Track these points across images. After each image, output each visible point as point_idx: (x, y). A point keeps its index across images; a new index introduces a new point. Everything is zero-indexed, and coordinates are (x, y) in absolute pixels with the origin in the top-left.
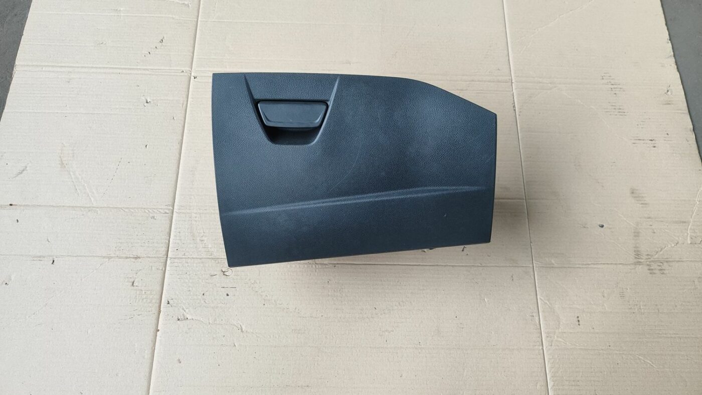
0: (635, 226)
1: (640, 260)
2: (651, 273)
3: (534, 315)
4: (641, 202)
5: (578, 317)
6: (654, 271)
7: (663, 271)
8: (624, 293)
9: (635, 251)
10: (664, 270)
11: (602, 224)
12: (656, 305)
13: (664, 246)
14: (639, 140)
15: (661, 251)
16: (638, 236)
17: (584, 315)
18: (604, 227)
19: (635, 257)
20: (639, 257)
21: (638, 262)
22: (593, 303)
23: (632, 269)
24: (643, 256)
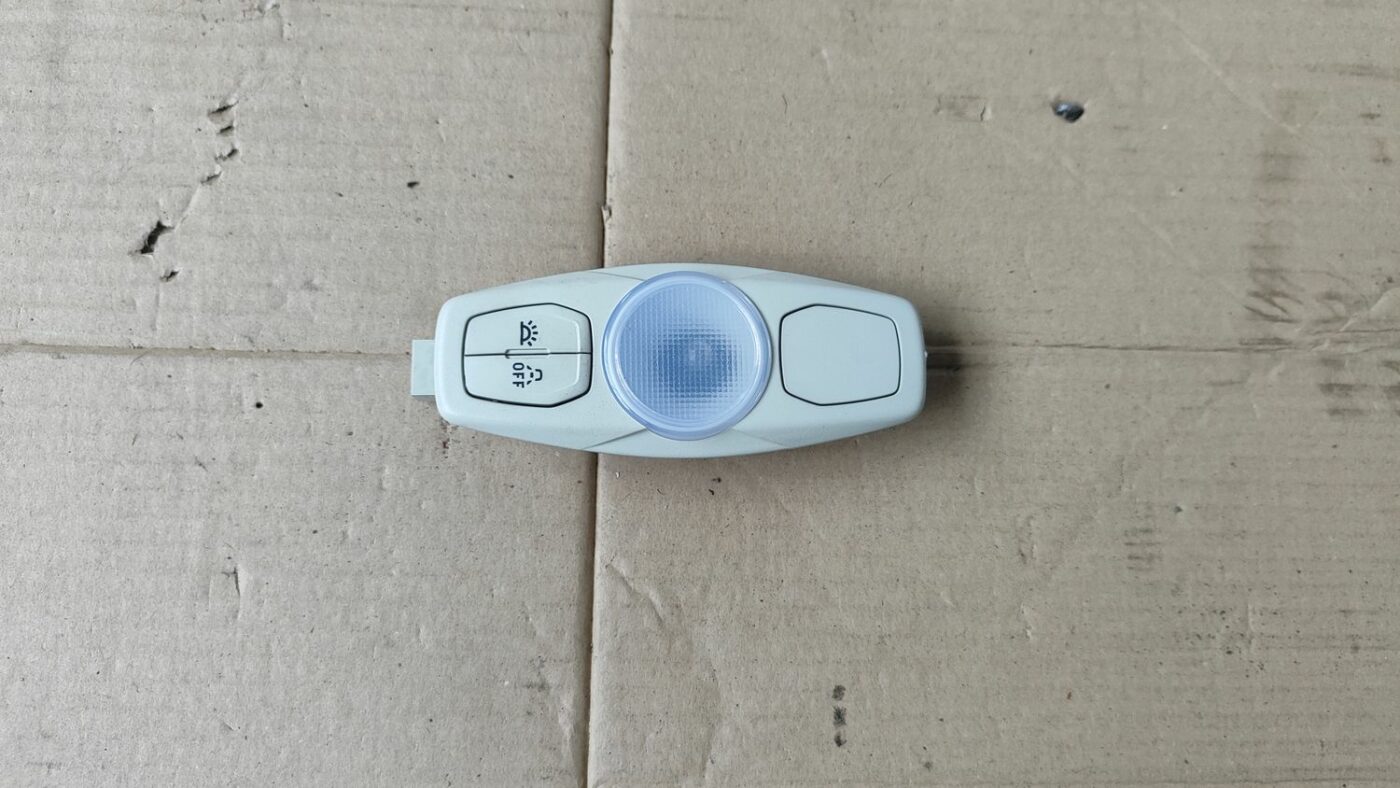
0: (1270, 116)
1: (1277, 330)
2: (1334, 412)
3: (552, 677)
5: (839, 692)
6: (1359, 401)
8: (1158, 537)
9: (1255, 271)
11: (1073, 98)
12: (1344, 611)
16: (1284, 179)
17: (884, 680)
18: (1084, 117)
19: (1248, 308)
20: (1277, 312)
21: (1263, 341)
22: (948, 602)
23: (1222, 384)
24: (1300, 302)
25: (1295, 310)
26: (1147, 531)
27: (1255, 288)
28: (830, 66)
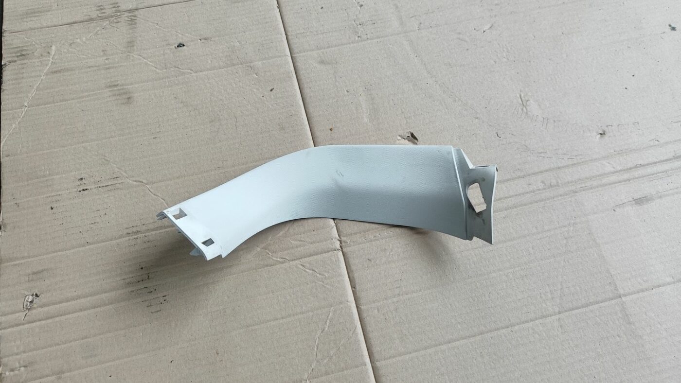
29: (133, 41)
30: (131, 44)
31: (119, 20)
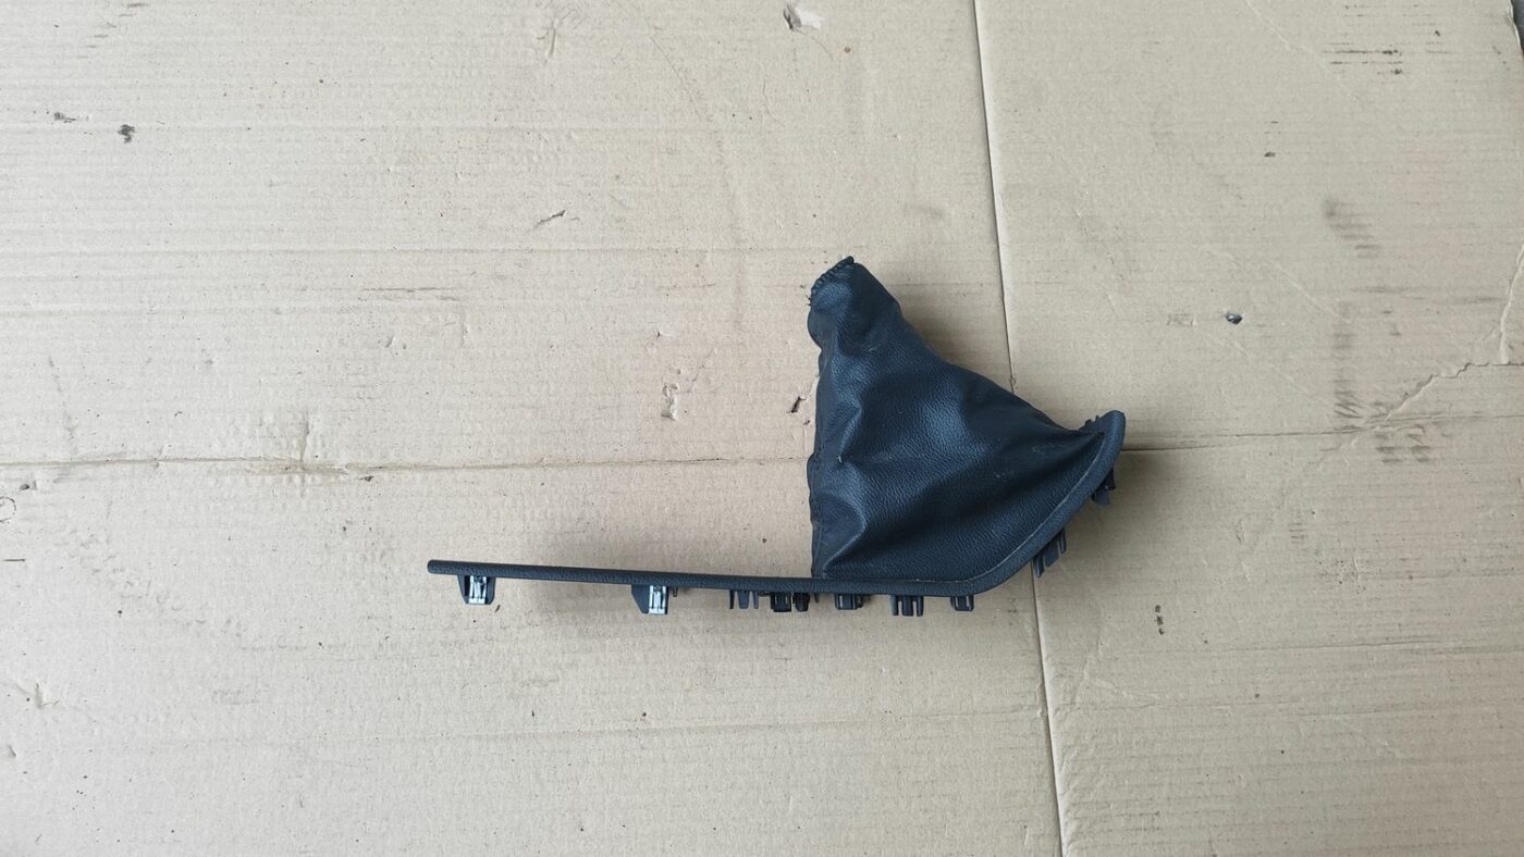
0: (1336, 315)
1: (1352, 422)
2: (1386, 461)
3: (1018, 608)
4: (1355, 243)
6: (1398, 455)
7: (1424, 451)
8: (1305, 527)
10: (1428, 448)
11: (1236, 311)
12: (1403, 560)
13: (1425, 376)
14: (1351, 52)
15: (1417, 391)
16: (1349, 347)
17: (1179, 603)
18: (1242, 321)
19: (1336, 412)
20: (1352, 413)
21: (1345, 428)
22: (1205, 562)
23: (1327, 450)
24: (1361, 407)
25: (1360, 411)
26: (1298, 524)
27: (1339, 402)
28: (1114, 304)
29: (1338, 348)
30: (1343, 341)
31: (1374, 411)
